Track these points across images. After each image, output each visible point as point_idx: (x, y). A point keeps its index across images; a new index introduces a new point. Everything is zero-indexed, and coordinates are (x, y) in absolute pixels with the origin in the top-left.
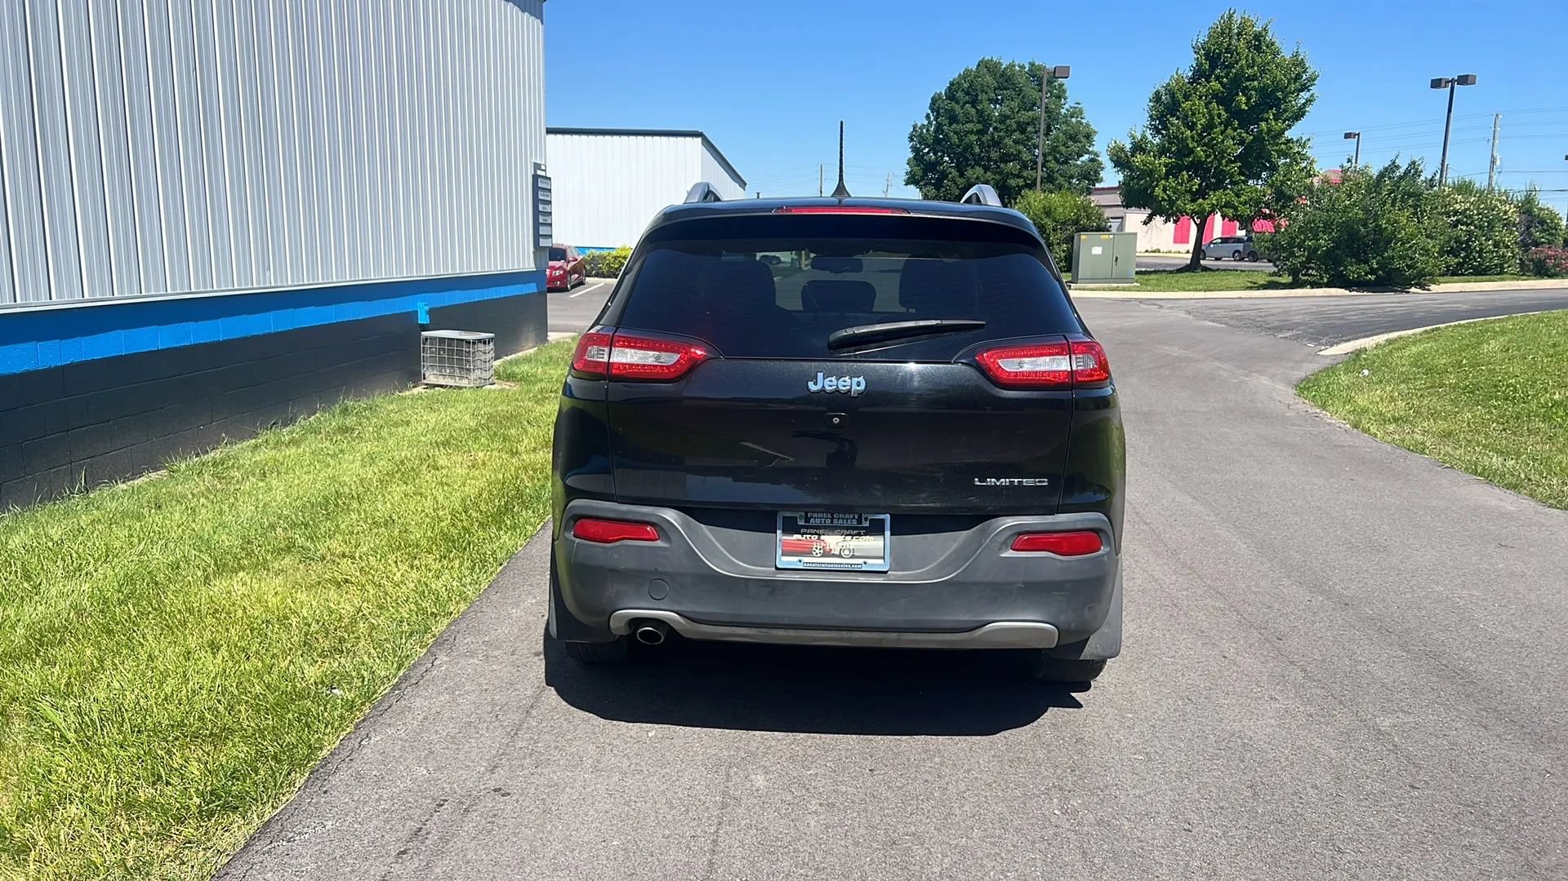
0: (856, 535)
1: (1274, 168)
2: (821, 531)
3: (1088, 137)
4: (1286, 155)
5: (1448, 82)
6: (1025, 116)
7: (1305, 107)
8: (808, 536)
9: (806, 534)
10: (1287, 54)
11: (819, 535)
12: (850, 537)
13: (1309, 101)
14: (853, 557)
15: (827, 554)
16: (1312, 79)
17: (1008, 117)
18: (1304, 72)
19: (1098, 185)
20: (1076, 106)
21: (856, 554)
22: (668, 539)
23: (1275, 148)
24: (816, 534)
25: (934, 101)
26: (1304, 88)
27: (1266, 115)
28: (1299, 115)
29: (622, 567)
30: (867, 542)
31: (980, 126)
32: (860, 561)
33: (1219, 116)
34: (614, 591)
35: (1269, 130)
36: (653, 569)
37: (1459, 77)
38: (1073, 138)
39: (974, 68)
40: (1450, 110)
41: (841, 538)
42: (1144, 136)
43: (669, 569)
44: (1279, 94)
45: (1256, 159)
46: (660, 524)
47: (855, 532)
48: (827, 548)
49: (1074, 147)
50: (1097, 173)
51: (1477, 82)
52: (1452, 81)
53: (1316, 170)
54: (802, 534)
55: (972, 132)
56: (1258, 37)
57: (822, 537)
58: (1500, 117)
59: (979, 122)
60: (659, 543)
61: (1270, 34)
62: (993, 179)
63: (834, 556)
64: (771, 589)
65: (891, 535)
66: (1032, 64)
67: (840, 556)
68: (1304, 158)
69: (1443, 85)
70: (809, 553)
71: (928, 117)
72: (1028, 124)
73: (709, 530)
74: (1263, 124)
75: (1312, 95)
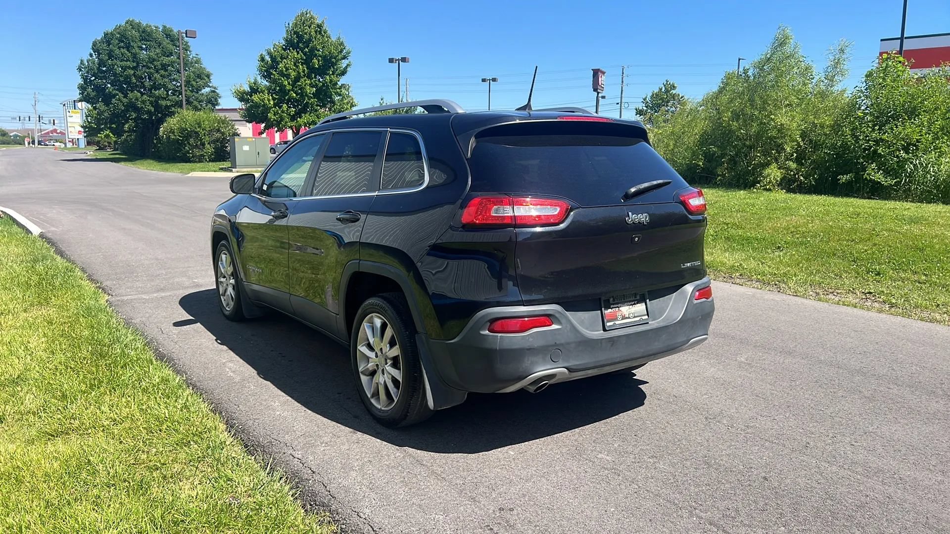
0: (634, 304)
1: (333, 102)
2: (619, 305)
3: (208, 76)
4: (340, 95)
5: (396, 60)
6: (166, 60)
7: (347, 69)
8: (614, 309)
9: (613, 308)
10: (334, 39)
11: (619, 307)
12: (631, 306)
13: (348, 65)
14: (635, 317)
15: (624, 318)
16: (349, 53)
17: (154, 60)
18: (344, 48)
19: (217, 107)
20: (196, 56)
21: (635, 315)
22: (559, 323)
23: (334, 90)
24: (617, 307)
25: (94, 44)
26: (344, 58)
27: (328, 72)
28: (343, 73)
29: (536, 346)
30: (638, 308)
31: (135, 64)
32: (638, 319)
33: (304, 71)
34: (529, 362)
35: (331, 81)
36: (554, 343)
37: (401, 58)
38: (199, 76)
39: (123, 24)
40: (399, 76)
41: (627, 307)
42: (256, 80)
43: (563, 341)
44: (334, 60)
45: (324, 96)
46: (555, 314)
47: (633, 303)
48: (623, 315)
49: (201, 83)
50: (216, 100)
51: (410, 61)
52: (398, 60)
53: (356, 103)
54: (612, 308)
55: (129, 67)
56: (319, 26)
57: (620, 308)
58: (408, 80)
59: (133, 62)
60: (555, 327)
61: (325, 25)
62: (149, 100)
63: (627, 318)
64: (612, 342)
65: (649, 301)
66: (165, 27)
67: (629, 318)
68: (348, 96)
69: (394, 61)
70: (616, 319)
71: (91, 55)
72: (169, 65)
73: (570, 314)
74: (328, 77)
75: (350, 62)
